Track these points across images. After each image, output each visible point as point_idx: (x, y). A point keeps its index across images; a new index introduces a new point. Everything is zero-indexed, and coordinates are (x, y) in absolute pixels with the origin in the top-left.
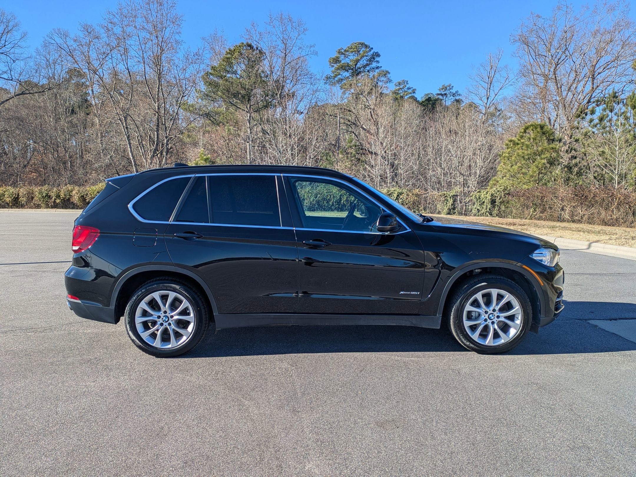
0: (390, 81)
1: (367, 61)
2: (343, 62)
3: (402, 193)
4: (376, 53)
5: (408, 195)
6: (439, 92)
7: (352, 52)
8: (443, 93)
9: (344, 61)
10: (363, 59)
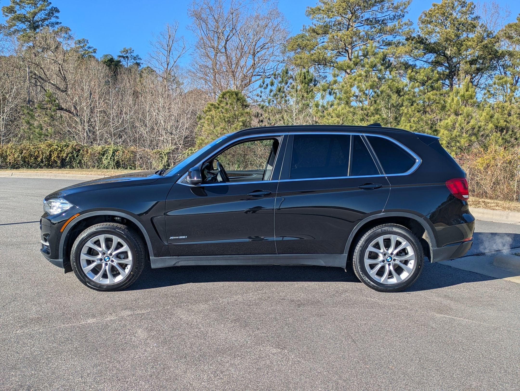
0: (70, 37)
1: (46, 15)
2: (18, 13)
3: (118, 150)
4: (55, 8)
5: (124, 152)
6: (121, 55)
7: (29, 4)
8: (125, 56)
9: (20, 12)
10: (41, 13)
